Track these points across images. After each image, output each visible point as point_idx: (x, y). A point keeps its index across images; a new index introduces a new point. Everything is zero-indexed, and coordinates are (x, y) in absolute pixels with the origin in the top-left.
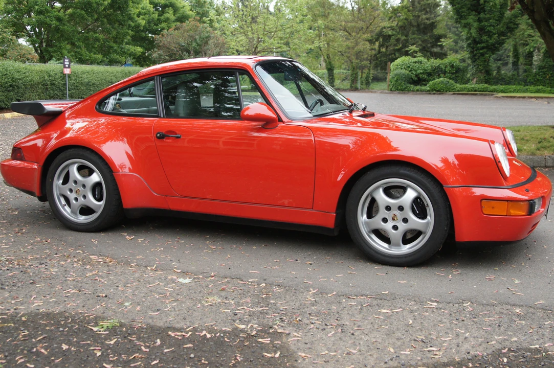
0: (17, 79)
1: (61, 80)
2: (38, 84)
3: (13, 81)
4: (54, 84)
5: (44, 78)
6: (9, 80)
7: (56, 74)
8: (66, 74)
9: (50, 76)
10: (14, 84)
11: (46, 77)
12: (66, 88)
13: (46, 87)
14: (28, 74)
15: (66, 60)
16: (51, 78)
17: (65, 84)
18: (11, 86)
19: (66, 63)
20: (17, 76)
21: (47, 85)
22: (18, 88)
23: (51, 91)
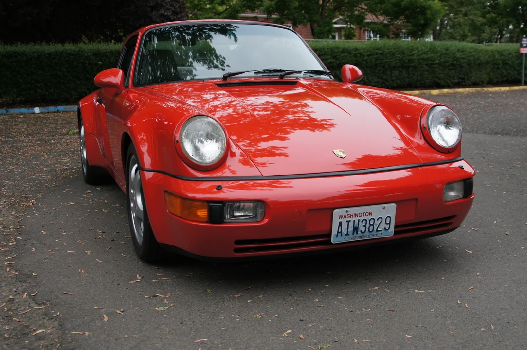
0: (460, 59)
1: (517, 59)
2: (487, 63)
3: (454, 60)
4: (507, 64)
5: (495, 56)
6: (450, 59)
7: (510, 54)
8: (522, 54)
9: (502, 55)
10: (455, 62)
11: (497, 57)
12: (522, 68)
13: (497, 66)
14: (473, 53)
15: (523, 40)
16: (503, 57)
17: (521, 64)
18: (452, 65)
19: (523, 42)
20: (458, 55)
21: (499, 64)
22: (462, 67)
23: (503, 71)
